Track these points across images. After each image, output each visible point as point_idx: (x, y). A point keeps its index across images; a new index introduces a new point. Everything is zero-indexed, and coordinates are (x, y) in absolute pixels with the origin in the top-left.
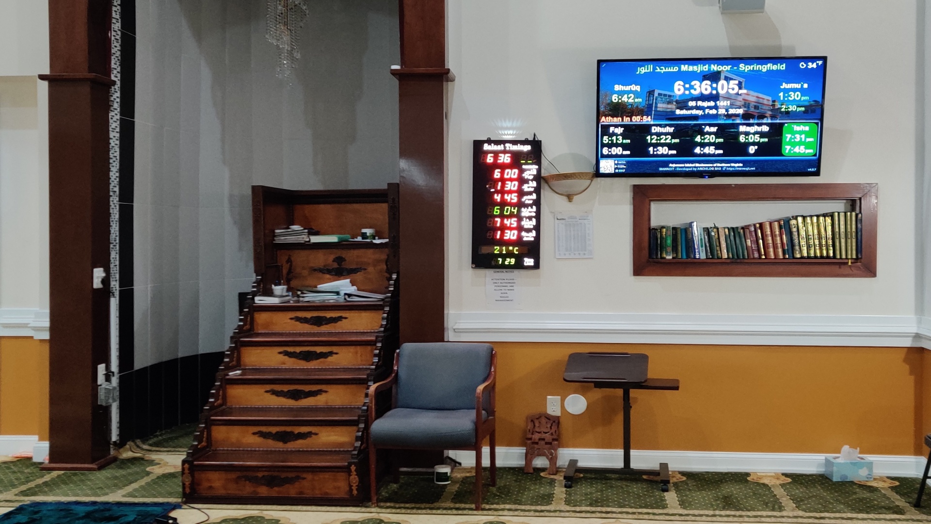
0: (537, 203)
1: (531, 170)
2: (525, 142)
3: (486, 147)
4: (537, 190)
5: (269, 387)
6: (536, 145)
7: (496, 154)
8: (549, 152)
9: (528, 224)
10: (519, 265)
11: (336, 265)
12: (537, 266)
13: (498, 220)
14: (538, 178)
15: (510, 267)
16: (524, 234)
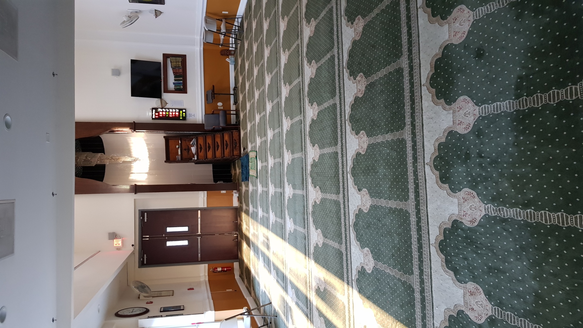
0: (168, 109)
1: (159, 110)
2: (152, 111)
3: (154, 117)
4: (165, 109)
5: (216, 151)
6: (153, 109)
7: (155, 115)
8: (155, 106)
9: (174, 110)
10: (185, 112)
11: (187, 150)
12: (185, 109)
13: (173, 116)
14: (162, 108)
15: (185, 114)
16: (177, 111)
